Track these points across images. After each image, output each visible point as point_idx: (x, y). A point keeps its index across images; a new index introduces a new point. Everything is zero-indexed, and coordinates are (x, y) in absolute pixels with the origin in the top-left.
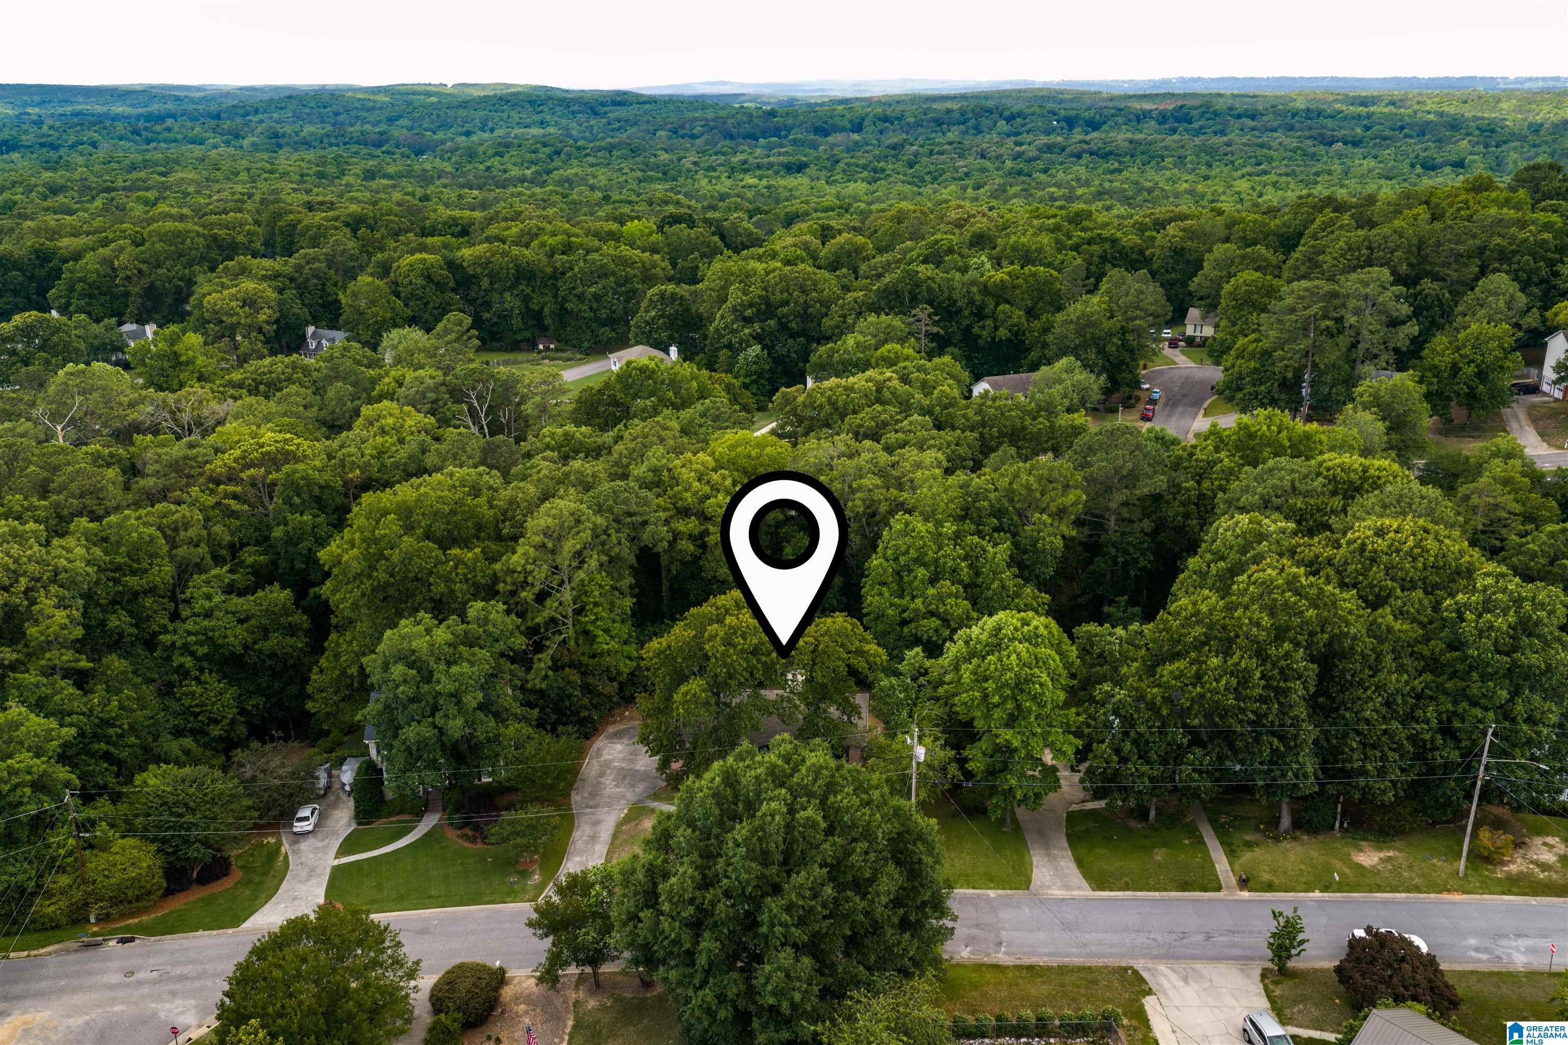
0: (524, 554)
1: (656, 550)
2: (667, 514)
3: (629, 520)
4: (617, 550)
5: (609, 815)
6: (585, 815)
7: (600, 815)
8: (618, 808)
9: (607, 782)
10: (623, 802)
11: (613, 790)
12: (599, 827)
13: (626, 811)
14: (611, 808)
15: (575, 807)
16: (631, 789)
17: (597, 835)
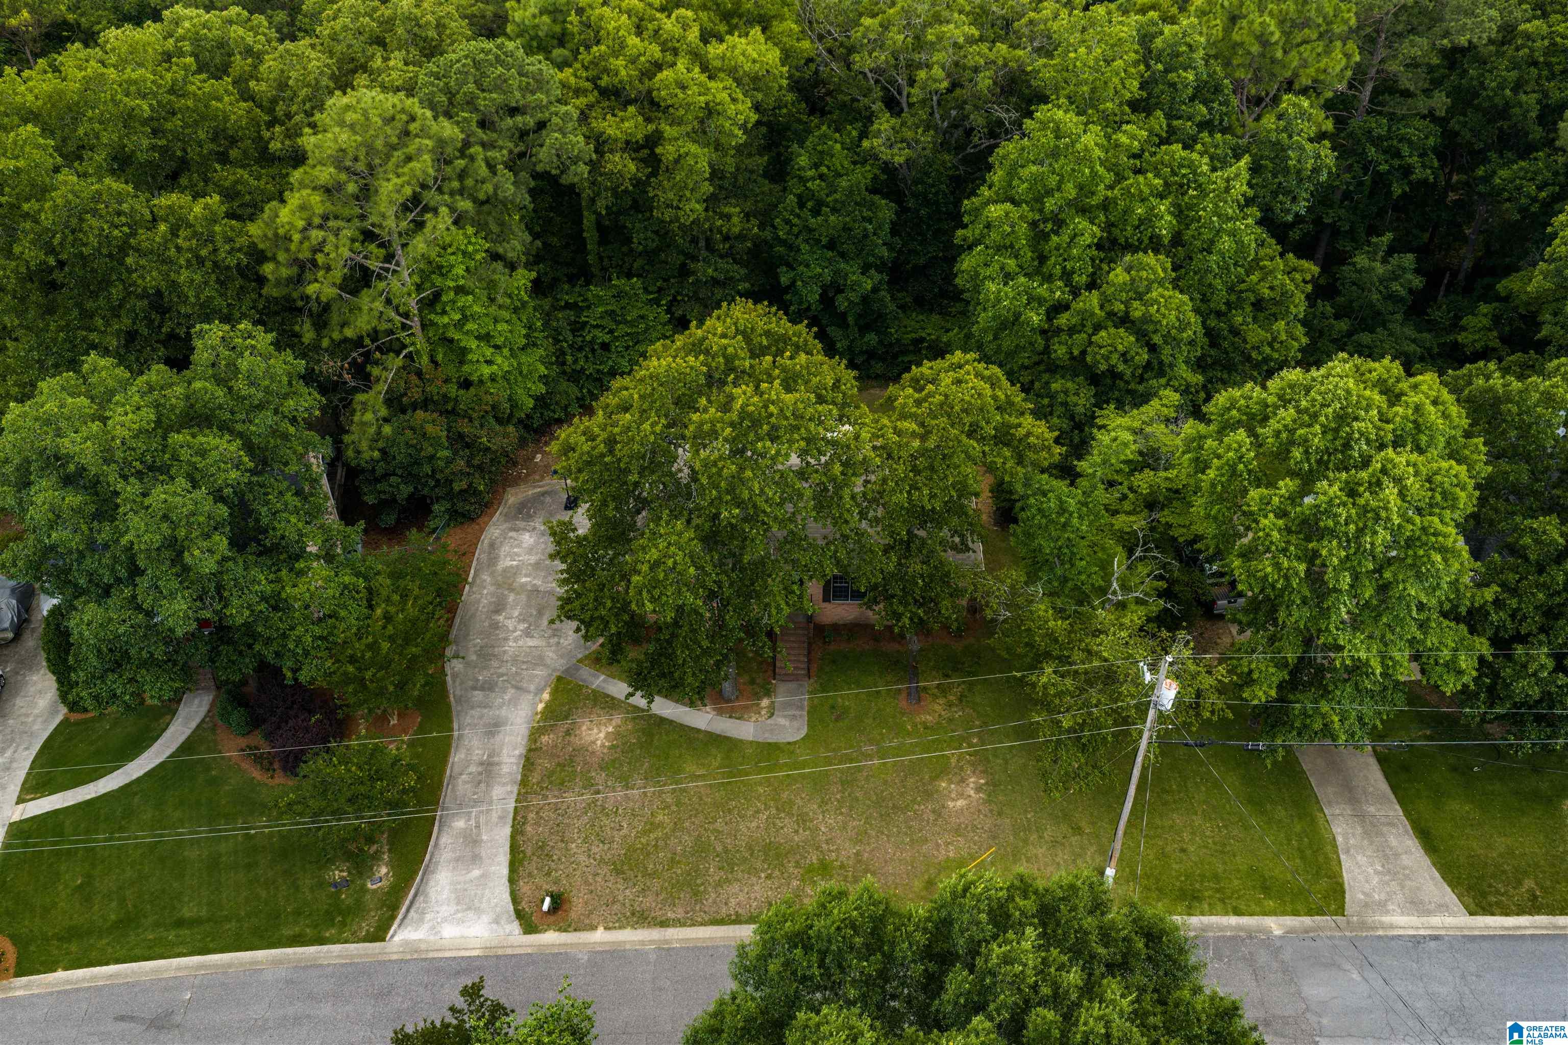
0: (303, 208)
1: (565, 180)
2: (582, 101)
3: (509, 121)
4: (489, 188)
5: (515, 706)
6: (472, 708)
7: (500, 707)
8: (532, 688)
9: (510, 624)
10: (540, 672)
11: (520, 643)
12: (498, 738)
13: (546, 696)
14: (518, 688)
15: (454, 689)
16: (553, 641)
17: (496, 759)
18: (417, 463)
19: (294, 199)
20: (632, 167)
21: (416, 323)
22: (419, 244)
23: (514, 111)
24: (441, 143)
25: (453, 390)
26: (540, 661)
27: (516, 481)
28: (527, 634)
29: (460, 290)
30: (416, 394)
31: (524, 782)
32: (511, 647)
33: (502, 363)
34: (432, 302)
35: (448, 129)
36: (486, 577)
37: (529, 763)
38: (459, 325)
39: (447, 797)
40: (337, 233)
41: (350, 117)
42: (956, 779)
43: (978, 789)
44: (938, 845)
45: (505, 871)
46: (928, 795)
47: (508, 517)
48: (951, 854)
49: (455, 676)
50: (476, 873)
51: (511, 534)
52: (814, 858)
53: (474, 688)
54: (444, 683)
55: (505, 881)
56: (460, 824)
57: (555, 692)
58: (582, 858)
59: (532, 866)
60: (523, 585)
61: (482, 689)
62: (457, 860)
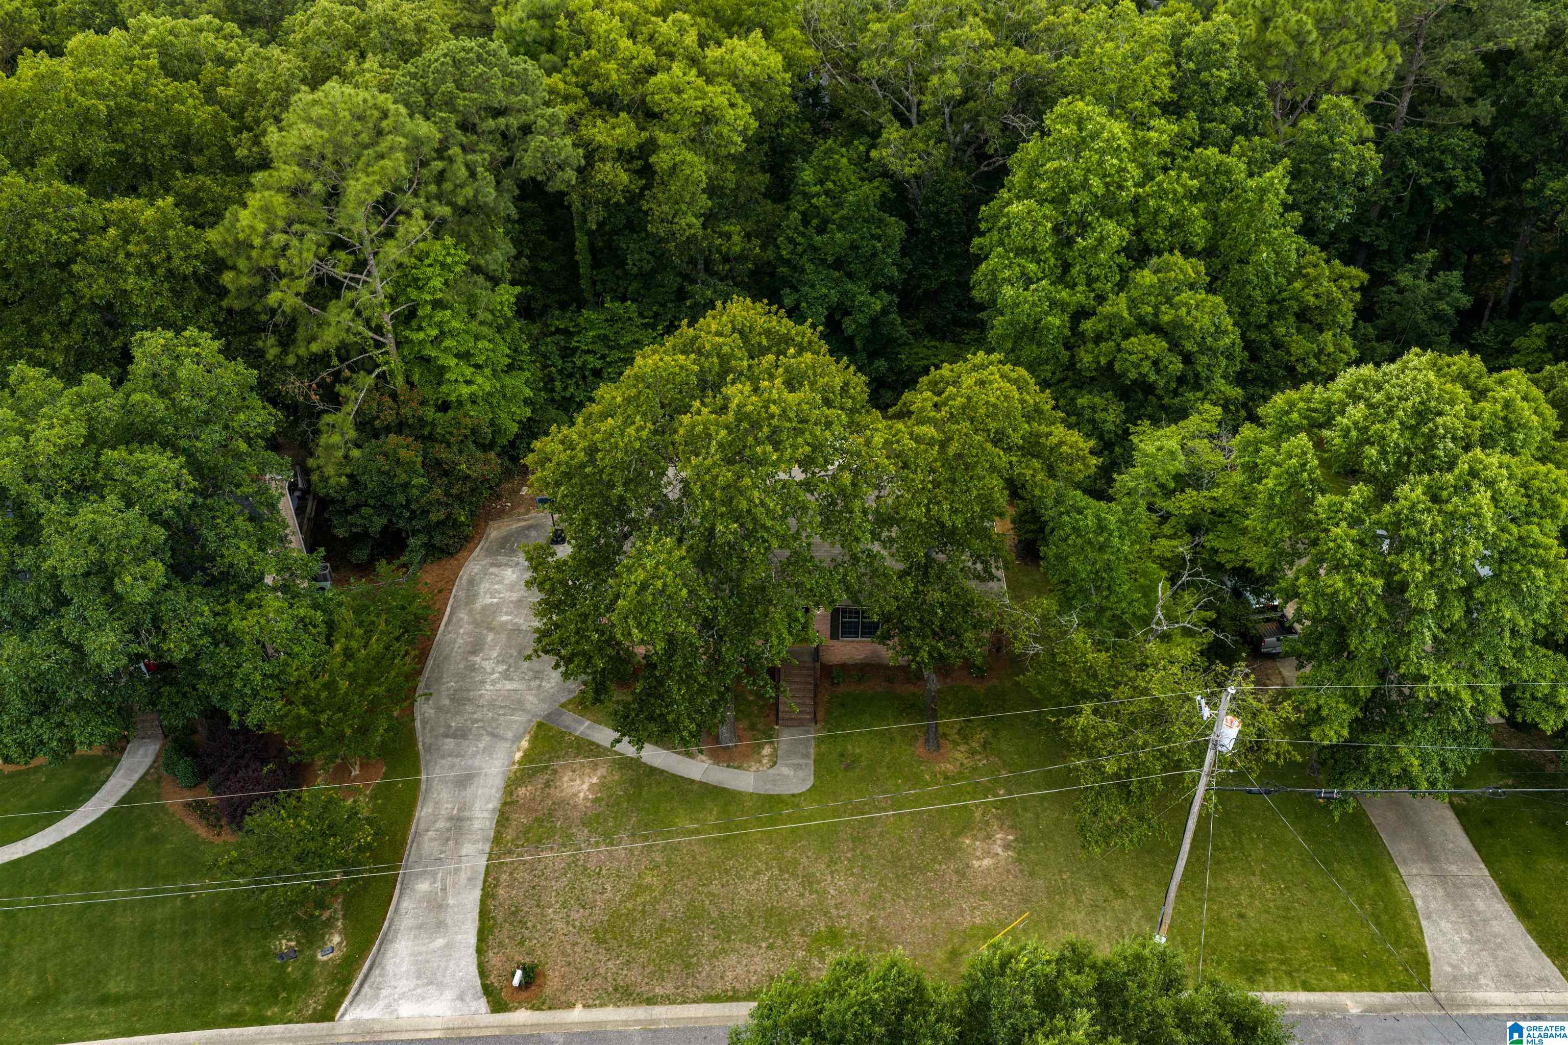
0: (266, 209)
1: (554, 186)
2: (572, 107)
3: (491, 123)
4: (469, 192)
5: (491, 755)
6: (443, 757)
7: (474, 756)
8: (510, 735)
9: (488, 665)
10: (519, 718)
11: (498, 686)
12: (469, 792)
13: (525, 744)
14: (493, 735)
15: (423, 738)
16: (533, 684)
17: (467, 814)
18: (391, 492)
19: (254, 200)
20: (624, 177)
21: (390, 341)
22: (392, 251)
23: (498, 112)
24: (417, 142)
25: (430, 413)
26: (519, 705)
27: (501, 514)
28: (506, 676)
29: (438, 304)
30: (389, 416)
31: (497, 840)
32: (488, 691)
33: (484, 383)
34: (409, 317)
35: (424, 128)
36: (463, 615)
37: (503, 819)
38: (436, 341)
39: (411, 854)
40: (301, 236)
41: (316, 112)
42: (981, 835)
43: (1007, 847)
44: (962, 910)
45: (473, 940)
46: (950, 853)
47: (489, 552)
48: (978, 921)
49: (424, 722)
50: (440, 942)
51: (491, 570)
52: (821, 925)
53: (446, 736)
54: (413, 730)
55: (472, 951)
56: (423, 886)
57: (534, 739)
58: (560, 925)
59: (503, 935)
60: (503, 625)
61: (454, 736)
62: (420, 927)
